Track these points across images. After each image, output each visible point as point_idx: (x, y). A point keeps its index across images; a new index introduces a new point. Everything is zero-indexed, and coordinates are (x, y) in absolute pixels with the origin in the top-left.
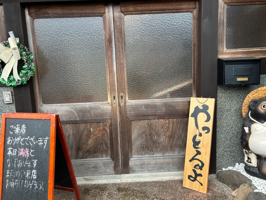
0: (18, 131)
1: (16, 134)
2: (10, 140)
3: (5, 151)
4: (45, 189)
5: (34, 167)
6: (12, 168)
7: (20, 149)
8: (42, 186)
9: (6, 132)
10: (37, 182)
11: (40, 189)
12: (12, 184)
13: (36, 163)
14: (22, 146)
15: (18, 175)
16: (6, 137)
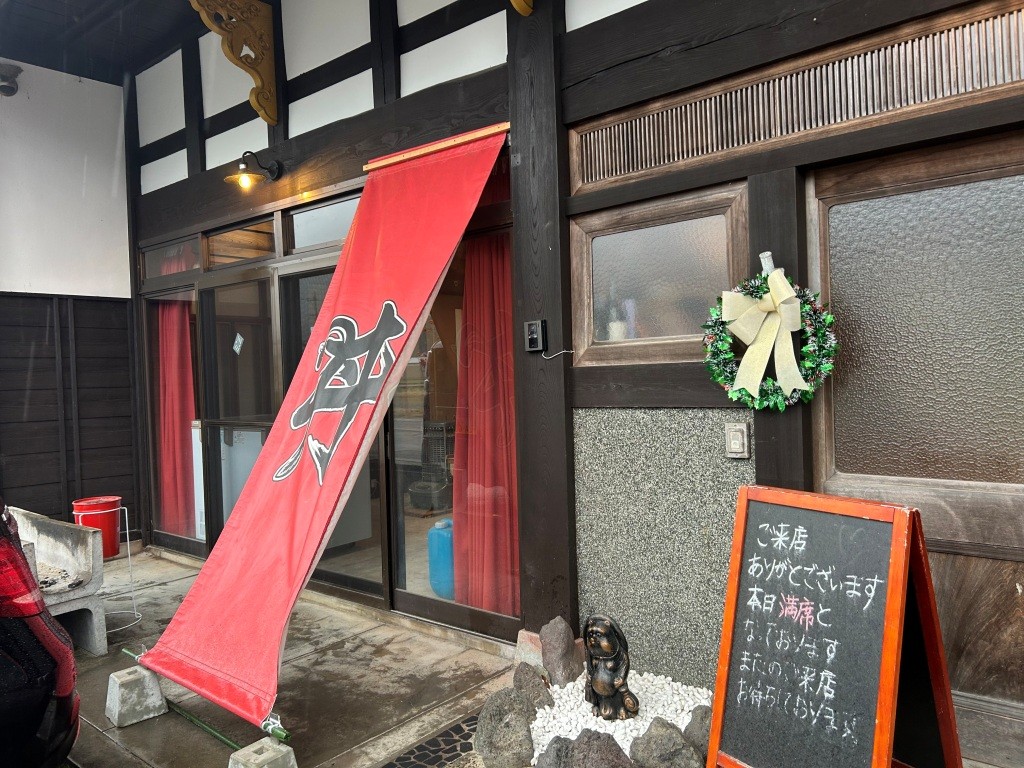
0: (784, 541)
1: (776, 550)
2: (758, 565)
3: (742, 593)
4: (860, 739)
5: (828, 661)
6: (757, 646)
7: (786, 596)
8: (851, 728)
9: (747, 540)
10: (835, 712)
11: (845, 735)
12: (756, 694)
13: (834, 650)
14: (794, 588)
15: (774, 672)
16: (747, 553)
